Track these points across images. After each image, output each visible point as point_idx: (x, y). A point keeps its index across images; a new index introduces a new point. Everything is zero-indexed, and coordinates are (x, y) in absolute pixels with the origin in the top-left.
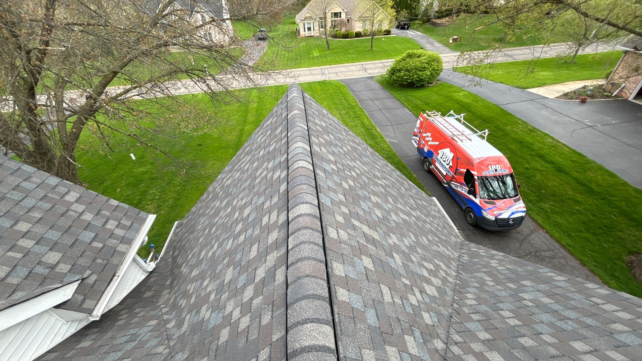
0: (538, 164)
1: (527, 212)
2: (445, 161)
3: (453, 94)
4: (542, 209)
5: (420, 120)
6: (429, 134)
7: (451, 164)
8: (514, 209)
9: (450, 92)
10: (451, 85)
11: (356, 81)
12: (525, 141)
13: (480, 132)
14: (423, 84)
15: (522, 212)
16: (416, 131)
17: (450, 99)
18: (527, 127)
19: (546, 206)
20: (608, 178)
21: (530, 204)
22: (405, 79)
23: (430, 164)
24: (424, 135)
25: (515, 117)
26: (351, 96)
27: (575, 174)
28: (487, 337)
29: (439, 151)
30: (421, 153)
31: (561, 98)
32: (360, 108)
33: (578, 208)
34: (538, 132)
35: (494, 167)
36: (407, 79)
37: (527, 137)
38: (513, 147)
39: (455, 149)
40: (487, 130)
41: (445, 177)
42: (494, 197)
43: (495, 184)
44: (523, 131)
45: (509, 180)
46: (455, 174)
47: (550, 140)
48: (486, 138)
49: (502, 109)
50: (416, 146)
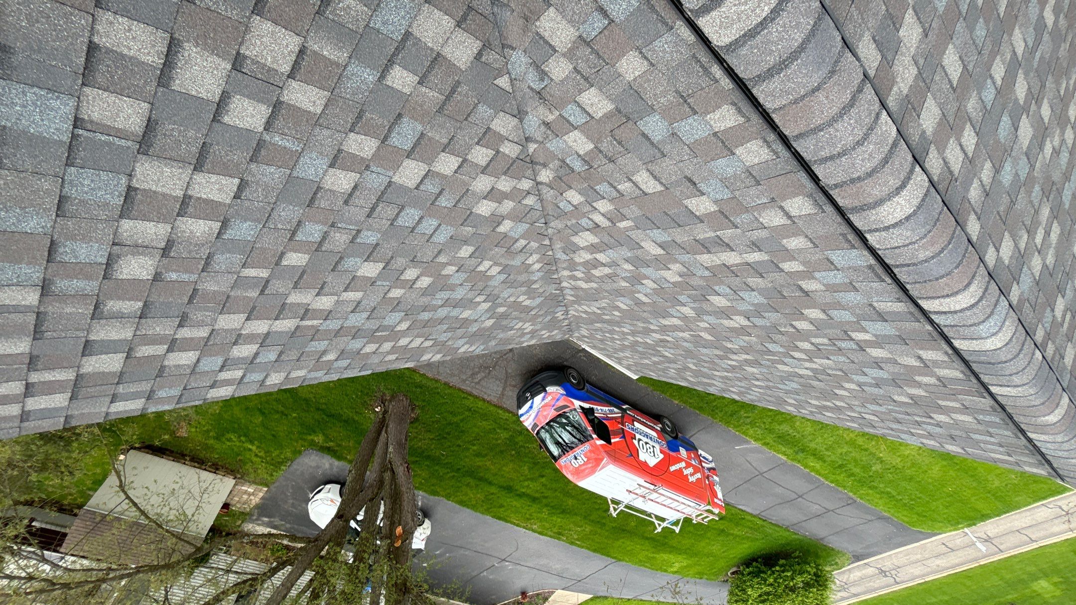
0: (532, 487)
1: (518, 417)
2: (646, 443)
3: (690, 562)
4: (505, 429)
5: (720, 500)
6: (692, 479)
7: (636, 442)
8: (533, 413)
9: (695, 564)
10: (701, 578)
11: (890, 543)
12: (561, 516)
13: (622, 508)
14: (748, 567)
15: (522, 415)
16: (716, 478)
17: (689, 552)
18: (567, 538)
19: (504, 435)
20: (465, 498)
21: (519, 429)
22: (788, 571)
23: (663, 430)
24: (699, 475)
25: (588, 549)
26: (881, 507)
27: (493, 489)
28: (501, 227)
29: (661, 456)
30: (687, 444)
31: (548, 592)
32: (844, 487)
33: (475, 448)
34: (552, 534)
35: (580, 461)
36: (783, 572)
37: (561, 522)
38: (570, 502)
39: (641, 468)
40: (614, 515)
41: (634, 420)
42: (560, 419)
43: (566, 437)
44: (570, 530)
45: (555, 451)
46: (623, 429)
47: (535, 527)
48: (610, 502)
49: (608, 556)
50: (700, 452)
